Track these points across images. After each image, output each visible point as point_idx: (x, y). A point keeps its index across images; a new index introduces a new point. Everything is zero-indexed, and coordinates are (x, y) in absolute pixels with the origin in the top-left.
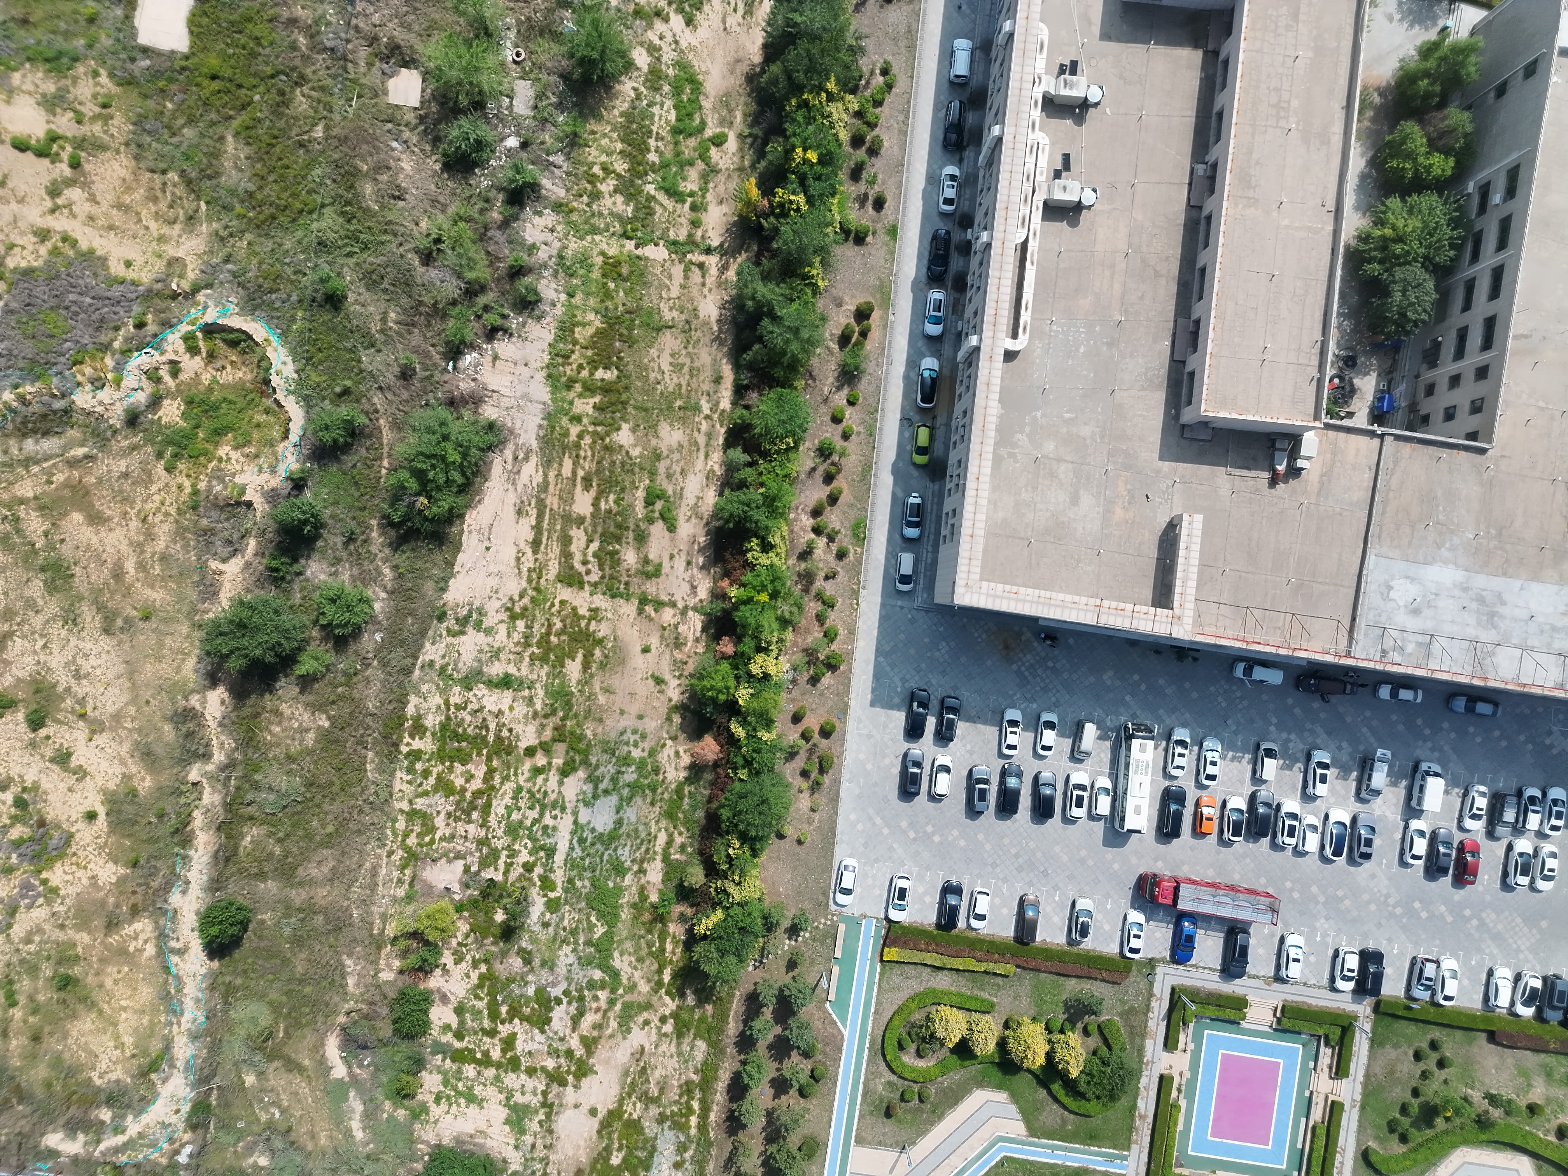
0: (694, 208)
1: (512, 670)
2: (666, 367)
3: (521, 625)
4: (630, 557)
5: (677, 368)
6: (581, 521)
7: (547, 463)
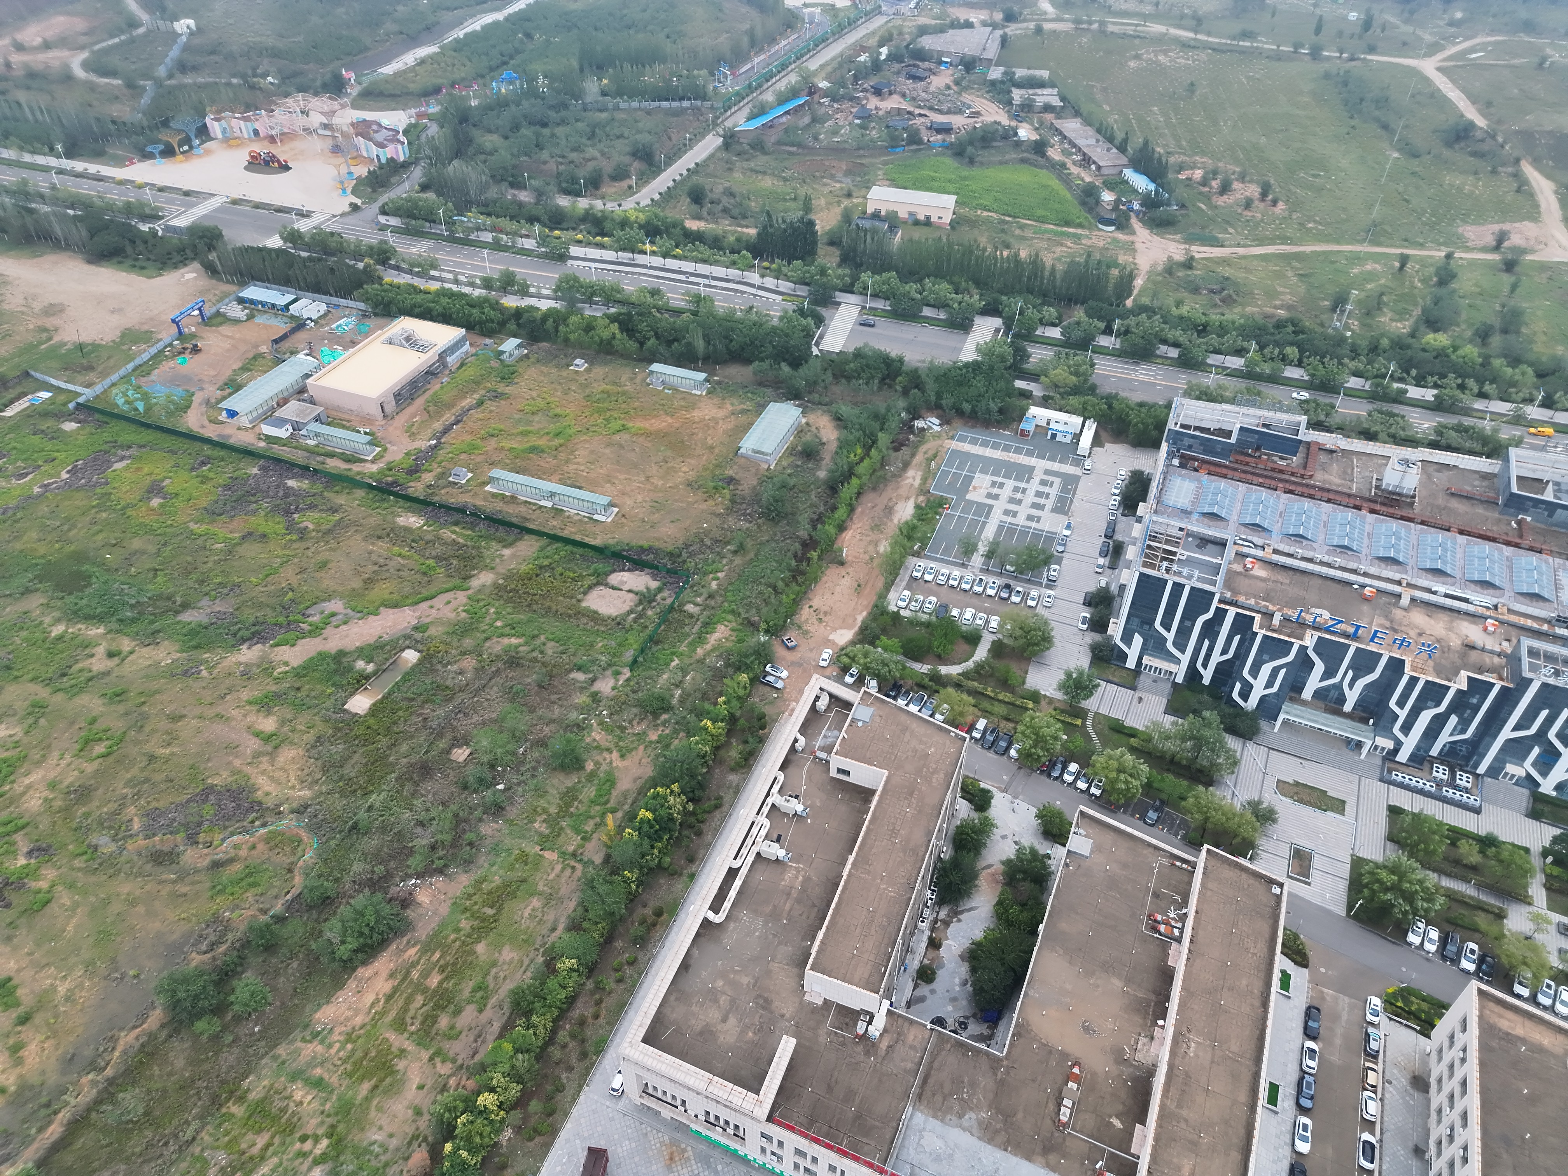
0: (583, 839)
1: (326, 1076)
2: (526, 914)
3: (349, 1046)
4: (444, 1021)
5: (532, 917)
6: (425, 991)
7: (424, 951)
